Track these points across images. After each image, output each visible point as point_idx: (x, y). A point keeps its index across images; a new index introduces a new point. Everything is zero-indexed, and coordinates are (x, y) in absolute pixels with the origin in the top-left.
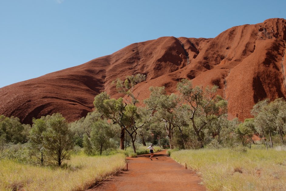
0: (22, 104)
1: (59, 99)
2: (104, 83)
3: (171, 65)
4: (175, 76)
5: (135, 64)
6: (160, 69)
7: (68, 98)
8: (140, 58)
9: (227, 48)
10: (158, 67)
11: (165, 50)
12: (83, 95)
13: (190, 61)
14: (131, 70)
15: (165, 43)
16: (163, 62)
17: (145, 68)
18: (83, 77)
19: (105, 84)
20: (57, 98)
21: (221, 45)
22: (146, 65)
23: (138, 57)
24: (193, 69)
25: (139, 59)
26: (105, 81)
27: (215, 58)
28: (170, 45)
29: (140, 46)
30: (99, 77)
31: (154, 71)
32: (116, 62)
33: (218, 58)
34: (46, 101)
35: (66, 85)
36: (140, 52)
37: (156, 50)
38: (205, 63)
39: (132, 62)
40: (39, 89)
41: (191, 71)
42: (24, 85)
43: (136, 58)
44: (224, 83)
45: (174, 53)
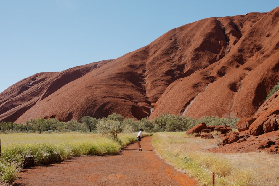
0: (91, 103)
1: (114, 97)
2: (145, 77)
3: (209, 53)
4: (206, 73)
5: (173, 54)
6: (198, 59)
7: (119, 96)
8: (178, 47)
9: (268, 36)
10: (195, 57)
11: (203, 38)
12: (130, 92)
13: (230, 48)
14: (169, 62)
15: (204, 29)
16: (201, 51)
17: (183, 59)
18: (127, 73)
19: (146, 79)
20: (112, 97)
21: (261, 31)
22: (184, 55)
23: (176, 47)
24: (225, 65)
25: (177, 49)
26: (145, 75)
27: (250, 49)
28: (209, 31)
29: (179, 33)
30: (140, 72)
31: (191, 62)
32: (154, 53)
33: (254, 49)
34: (106, 100)
35: (115, 83)
36: (178, 40)
37: (195, 38)
38: (238, 57)
39: (170, 52)
40: (98, 90)
41: (223, 67)
42: (87, 87)
43: (173, 48)
44: (240, 85)
45: (213, 40)
